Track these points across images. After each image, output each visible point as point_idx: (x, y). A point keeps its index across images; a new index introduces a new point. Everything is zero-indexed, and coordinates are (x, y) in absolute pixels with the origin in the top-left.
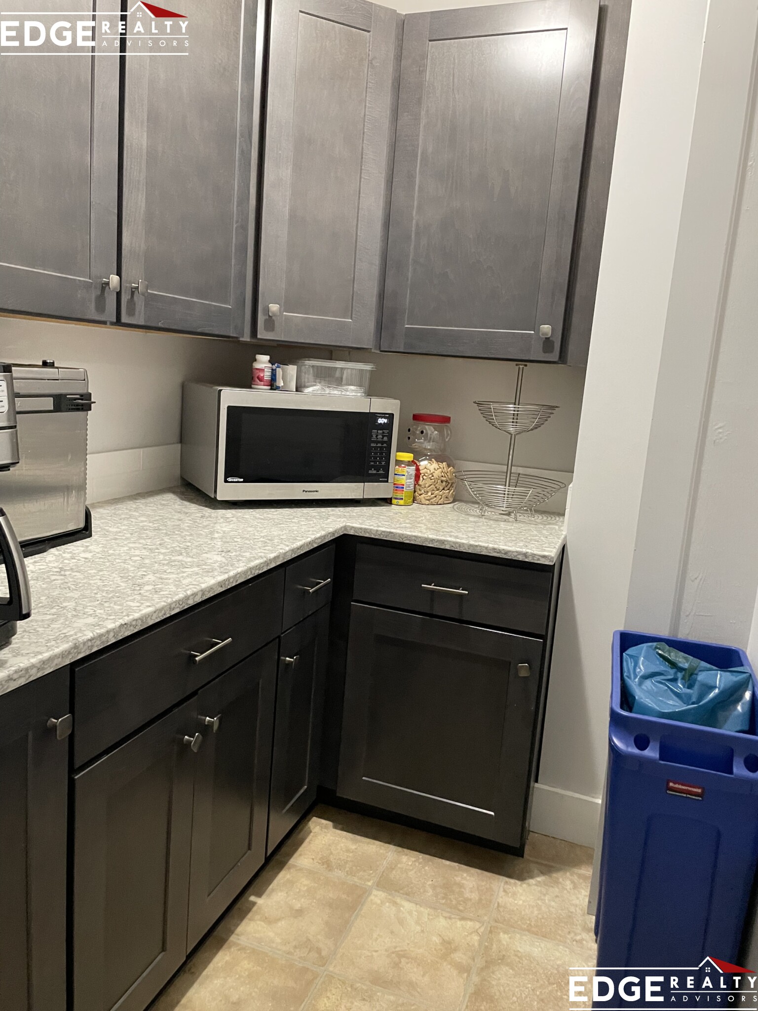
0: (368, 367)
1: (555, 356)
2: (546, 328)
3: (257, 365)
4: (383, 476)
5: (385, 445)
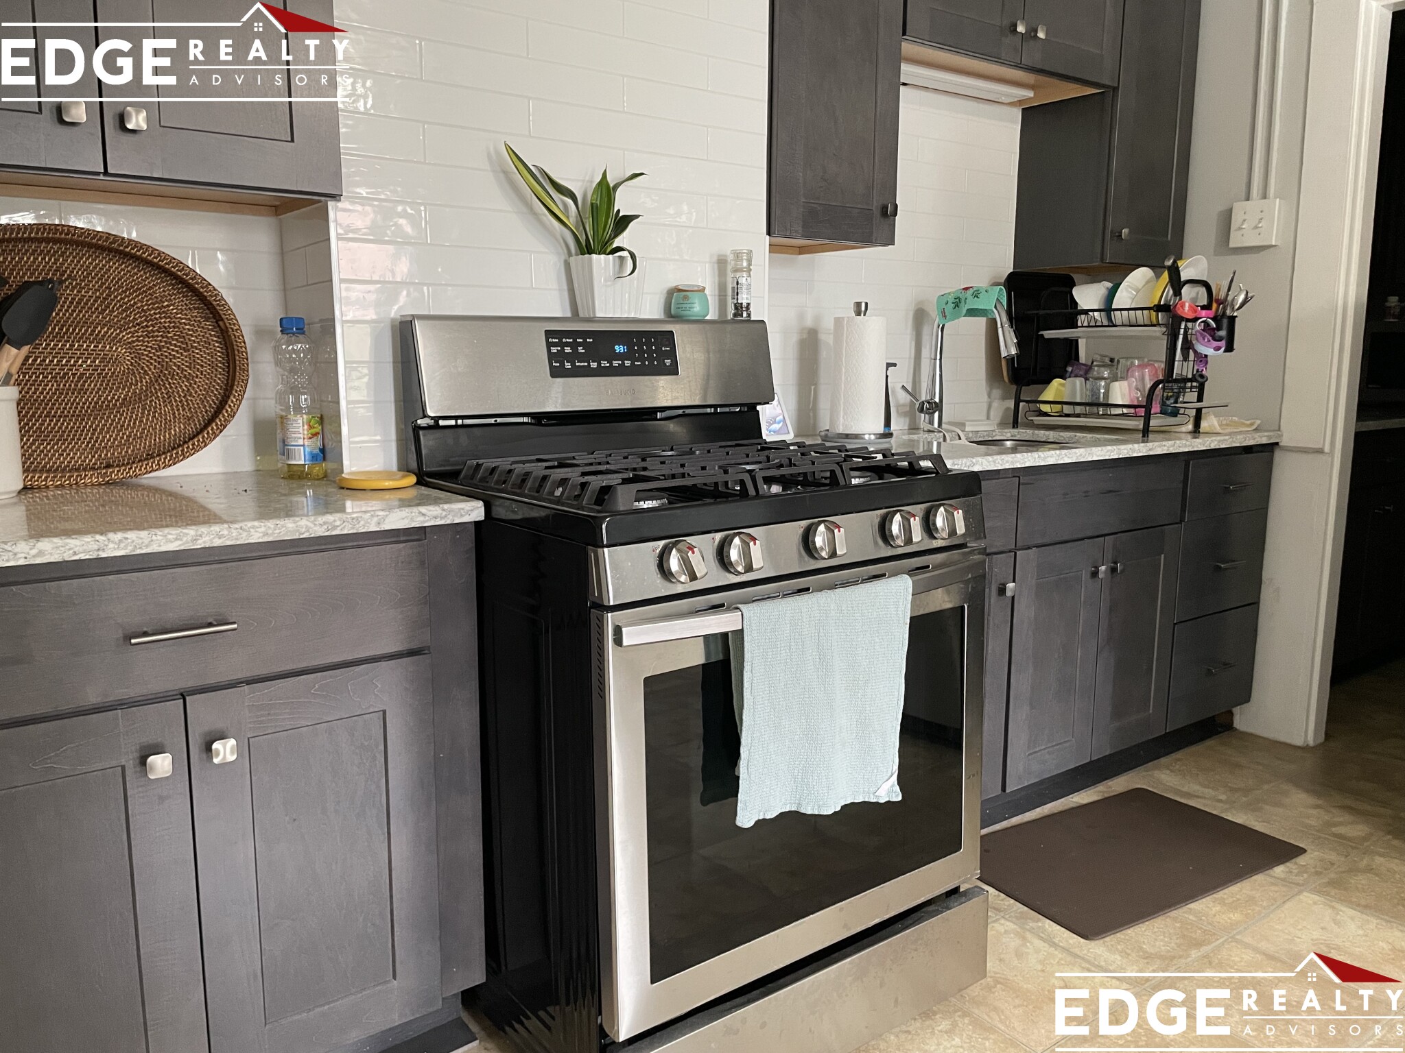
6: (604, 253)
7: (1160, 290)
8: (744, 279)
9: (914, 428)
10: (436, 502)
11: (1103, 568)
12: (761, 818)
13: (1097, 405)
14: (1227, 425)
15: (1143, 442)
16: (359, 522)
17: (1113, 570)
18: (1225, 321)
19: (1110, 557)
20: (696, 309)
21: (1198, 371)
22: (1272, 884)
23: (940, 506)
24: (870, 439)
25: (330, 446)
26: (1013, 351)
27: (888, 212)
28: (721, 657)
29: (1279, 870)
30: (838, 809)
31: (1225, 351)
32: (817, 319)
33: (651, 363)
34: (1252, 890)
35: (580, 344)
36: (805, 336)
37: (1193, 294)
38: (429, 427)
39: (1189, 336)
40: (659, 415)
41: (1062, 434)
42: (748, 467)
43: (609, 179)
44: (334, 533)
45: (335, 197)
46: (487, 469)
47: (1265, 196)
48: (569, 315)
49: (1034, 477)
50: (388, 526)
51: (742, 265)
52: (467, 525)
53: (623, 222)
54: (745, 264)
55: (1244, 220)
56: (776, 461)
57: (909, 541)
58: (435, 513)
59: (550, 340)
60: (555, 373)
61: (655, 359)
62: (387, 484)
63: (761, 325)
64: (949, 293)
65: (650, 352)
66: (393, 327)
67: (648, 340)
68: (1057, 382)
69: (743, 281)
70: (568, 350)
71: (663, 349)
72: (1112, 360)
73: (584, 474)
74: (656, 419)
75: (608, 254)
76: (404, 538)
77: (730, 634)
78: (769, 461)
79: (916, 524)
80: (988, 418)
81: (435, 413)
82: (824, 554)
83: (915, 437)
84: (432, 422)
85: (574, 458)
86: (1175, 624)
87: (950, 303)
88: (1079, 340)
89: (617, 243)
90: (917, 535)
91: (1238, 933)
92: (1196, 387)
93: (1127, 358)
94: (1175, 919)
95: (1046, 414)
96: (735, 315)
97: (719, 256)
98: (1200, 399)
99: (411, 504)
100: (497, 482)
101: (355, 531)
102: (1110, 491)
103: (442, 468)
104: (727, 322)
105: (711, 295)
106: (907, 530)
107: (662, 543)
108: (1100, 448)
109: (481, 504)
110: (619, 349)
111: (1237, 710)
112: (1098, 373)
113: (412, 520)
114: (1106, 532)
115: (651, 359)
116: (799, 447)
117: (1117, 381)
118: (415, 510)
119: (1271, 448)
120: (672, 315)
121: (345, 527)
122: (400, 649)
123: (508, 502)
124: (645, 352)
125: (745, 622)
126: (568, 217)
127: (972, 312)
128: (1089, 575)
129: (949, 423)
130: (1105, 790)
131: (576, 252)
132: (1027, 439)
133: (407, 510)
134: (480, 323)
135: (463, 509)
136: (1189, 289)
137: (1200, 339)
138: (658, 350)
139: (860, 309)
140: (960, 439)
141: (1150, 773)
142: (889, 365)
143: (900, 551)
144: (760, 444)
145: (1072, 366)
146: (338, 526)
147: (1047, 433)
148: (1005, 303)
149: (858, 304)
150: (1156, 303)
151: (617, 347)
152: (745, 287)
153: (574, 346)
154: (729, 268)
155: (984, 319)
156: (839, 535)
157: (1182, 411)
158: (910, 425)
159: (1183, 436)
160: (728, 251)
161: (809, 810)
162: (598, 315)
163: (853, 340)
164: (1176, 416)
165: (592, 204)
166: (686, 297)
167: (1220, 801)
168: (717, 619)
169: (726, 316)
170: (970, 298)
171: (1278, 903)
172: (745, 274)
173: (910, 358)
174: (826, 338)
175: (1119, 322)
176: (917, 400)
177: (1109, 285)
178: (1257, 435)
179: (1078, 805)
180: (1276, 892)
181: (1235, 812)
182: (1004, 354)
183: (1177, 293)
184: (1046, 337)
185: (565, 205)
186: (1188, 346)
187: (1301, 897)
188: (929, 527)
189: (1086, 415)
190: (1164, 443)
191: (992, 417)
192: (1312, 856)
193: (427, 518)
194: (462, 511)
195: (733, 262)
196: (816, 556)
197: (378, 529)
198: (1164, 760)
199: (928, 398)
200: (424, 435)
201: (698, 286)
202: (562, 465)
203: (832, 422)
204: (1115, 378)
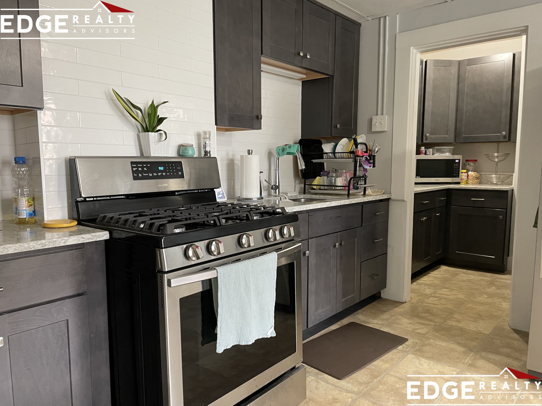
0: (452, 147)
1: (507, 140)
2: (504, 133)
3: (421, 150)
4: (458, 176)
5: (458, 168)
6: (153, 132)
7: (351, 147)
8: (208, 142)
9: (269, 195)
10: (88, 232)
11: (337, 244)
12: (225, 349)
13: (332, 186)
14: (374, 192)
15: (348, 199)
16: (56, 242)
17: (341, 244)
18: (372, 157)
19: (339, 240)
20: (190, 153)
21: (364, 174)
22: (398, 352)
23: (285, 226)
24: (255, 200)
25: (37, 210)
26: (304, 167)
27: (259, 118)
28: (208, 288)
29: (400, 347)
30: (254, 342)
31: (373, 167)
32: (234, 155)
33: (173, 173)
34: (392, 355)
35: (145, 167)
36: (229, 162)
37: (362, 148)
38: (82, 201)
39: (361, 162)
40: (176, 193)
41: (320, 196)
42: (215, 214)
43: (155, 103)
44: (45, 248)
45: (41, 109)
46: (109, 218)
47: (382, 114)
48: (139, 155)
49: (313, 213)
50: (68, 243)
51: (207, 136)
52: (102, 241)
53: (161, 120)
54: (208, 136)
55: (376, 122)
56: (226, 211)
57: (275, 239)
58: (88, 237)
59: (133, 165)
60: (135, 178)
61: (175, 172)
62: (65, 225)
63: (215, 159)
64: (280, 146)
65: (173, 169)
66: (66, 161)
67: (172, 165)
68: (318, 178)
69: (207, 142)
70: (140, 169)
71: (178, 168)
72: (336, 170)
73: (151, 219)
74: (175, 195)
75: (155, 132)
76: (75, 248)
77: (212, 279)
78: (222, 211)
79: (277, 233)
80: (295, 191)
81: (85, 195)
82: (246, 246)
83: (271, 198)
84: (83, 199)
85: (144, 212)
86: (361, 262)
87: (281, 150)
88: (324, 163)
89: (158, 128)
90: (278, 237)
91: (389, 371)
92: (364, 179)
93: (341, 169)
94: (368, 369)
95: (315, 189)
96: (205, 155)
97: (198, 133)
98: (365, 184)
99: (78, 234)
100: (114, 223)
101: (54, 246)
102: (339, 217)
103: (88, 218)
104: (202, 158)
105: (195, 147)
106: (275, 235)
107: (185, 246)
108: (334, 202)
109: (108, 232)
110: (161, 168)
111: (382, 291)
112: (332, 175)
113: (79, 240)
114: (338, 231)
115: (173, 172)
116: (232, 205)
117: (338, 177)
118: (80, 236)
119: (388, 200)
120: (180, 155)
121: (50, 245)
122: (74, 294)
123: (119, 231)
124: (171, 169)
125: (218, 274)
126: (138, 117)
127: (288, 153)
128: (333, 246)
129: (282, 193)
130: (341, 324)
131: (142, 130)
132: (309, 198)
133: (77, 236)
134: (103, 159)
135: (100, 235)
136: (360, 146)
137: (365, 163)
138: (176, 169)
139: (249, 152)
140: (286, 199)
141: (355, 316)
142: (261, 172)
143: (272, 243)
144: (217, 204)
145: (322, 172)
146: (47, 245)
147: (316, 196)
148: (300, 150)
149: (249, 151)
150: (350, 151)
151: (160, 168)
152: (208, 145)
153: (142, 167)
154: (202, 137)
155: (292, 156)
156: (251, 239)
157: (359, 188)
158: (268, 194)
159: (360, 196)
160: (201, 130)
161: (243, 344)
162: (152, 155)
163: (247, 164)
164: (358, 189)
165: (148, 113)
166: (186, 149)
167: (379, 324)
168: (207, 273)
169: (201, 155)
170: (288, 148)
171: (401, 359)
172: (208, 140)
173: (267, 169)
174: (237, 162)
175: (338, 157)
176: (271, 185)
177: (334, 144)
178: (384, 196)
179: (332, 330)
180: (400, 355)
181: (384, 328)
182: (300, 168)
183: (357, 147)
184: (314, 162)
185: (137, 113)
186: (361, 165)
187: (408, 356)
188: (282, 234)
189: (328, 190)
190: (355, 199)
191: (296, 190)
192: (410, 341)
193: (85, 239)
194: (100, 236)
195: (203, 135)
196: (243, 247)
197: (65, 245)
198: (360, 311)
199: (274, 184)
200: (80, 205)
201: (190, 144)
202: (140, 215)
203: (241, 194)
204: (337, 177)
